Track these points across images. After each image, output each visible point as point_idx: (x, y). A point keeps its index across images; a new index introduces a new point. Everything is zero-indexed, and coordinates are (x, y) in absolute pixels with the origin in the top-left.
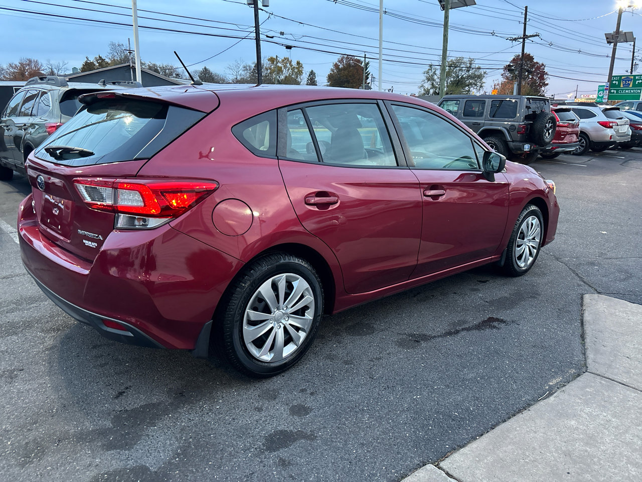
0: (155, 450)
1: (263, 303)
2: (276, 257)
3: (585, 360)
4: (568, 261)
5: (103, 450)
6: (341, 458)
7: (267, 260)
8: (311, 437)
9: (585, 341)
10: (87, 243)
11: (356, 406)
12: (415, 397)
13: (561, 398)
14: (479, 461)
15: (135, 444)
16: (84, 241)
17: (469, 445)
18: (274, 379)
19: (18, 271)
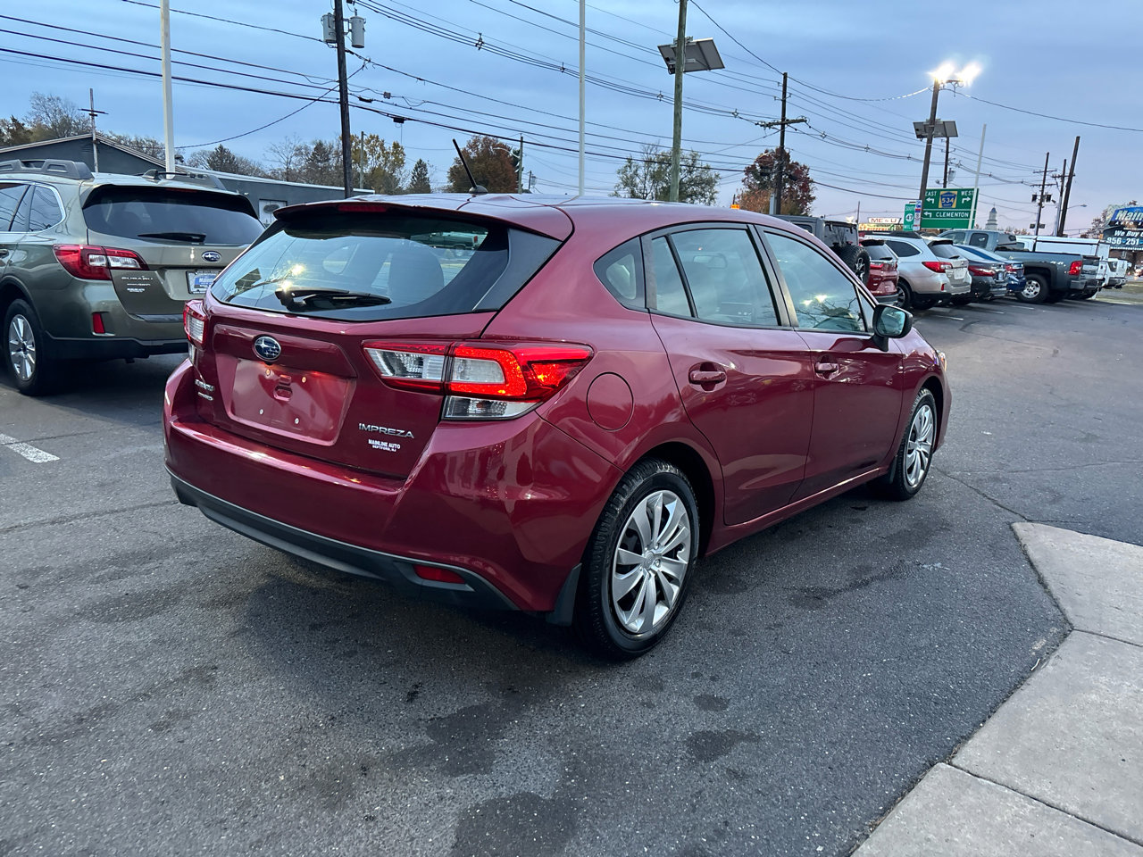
0: (529, 770)
1: (634, 538)
2: (651, 465)
3: (1064, 615)
5: (446, 775)
6: (813, 762)
7: (642, 470)
8: (751, 737)
9: (1048, 588)
10: (376, 444)
11: (789, 692)
12: (864, 675)
13: (1060, 666)
14: (1003, 754)
15: (491, 764)
16: (370, 442)
17: (976, 735)
18: (642, 661)
19: (71, 511)
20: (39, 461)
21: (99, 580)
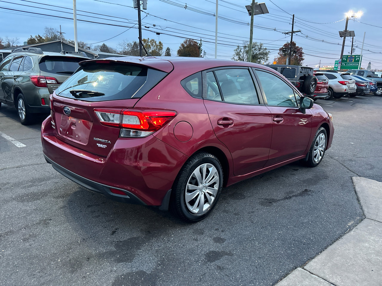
0: (146, 262)
1: (195, 180)
2: (202, 154)
3: (363, 212)
4: (338, 159)
5: (116, 262)
6: (250, 265)
7: (198, 156)
8: (230, 254)
9: (360, 202)
10: (99, 145)
11: (249, 238)
12: (279, 232)
13: (357, 232)
14: (324, 265)
15: (133, 259)
16: (97, 144)
17: (316, 257)
18: (199, 223)
19: (24, 163)
20: (20, 147)
21: (25, 187)
